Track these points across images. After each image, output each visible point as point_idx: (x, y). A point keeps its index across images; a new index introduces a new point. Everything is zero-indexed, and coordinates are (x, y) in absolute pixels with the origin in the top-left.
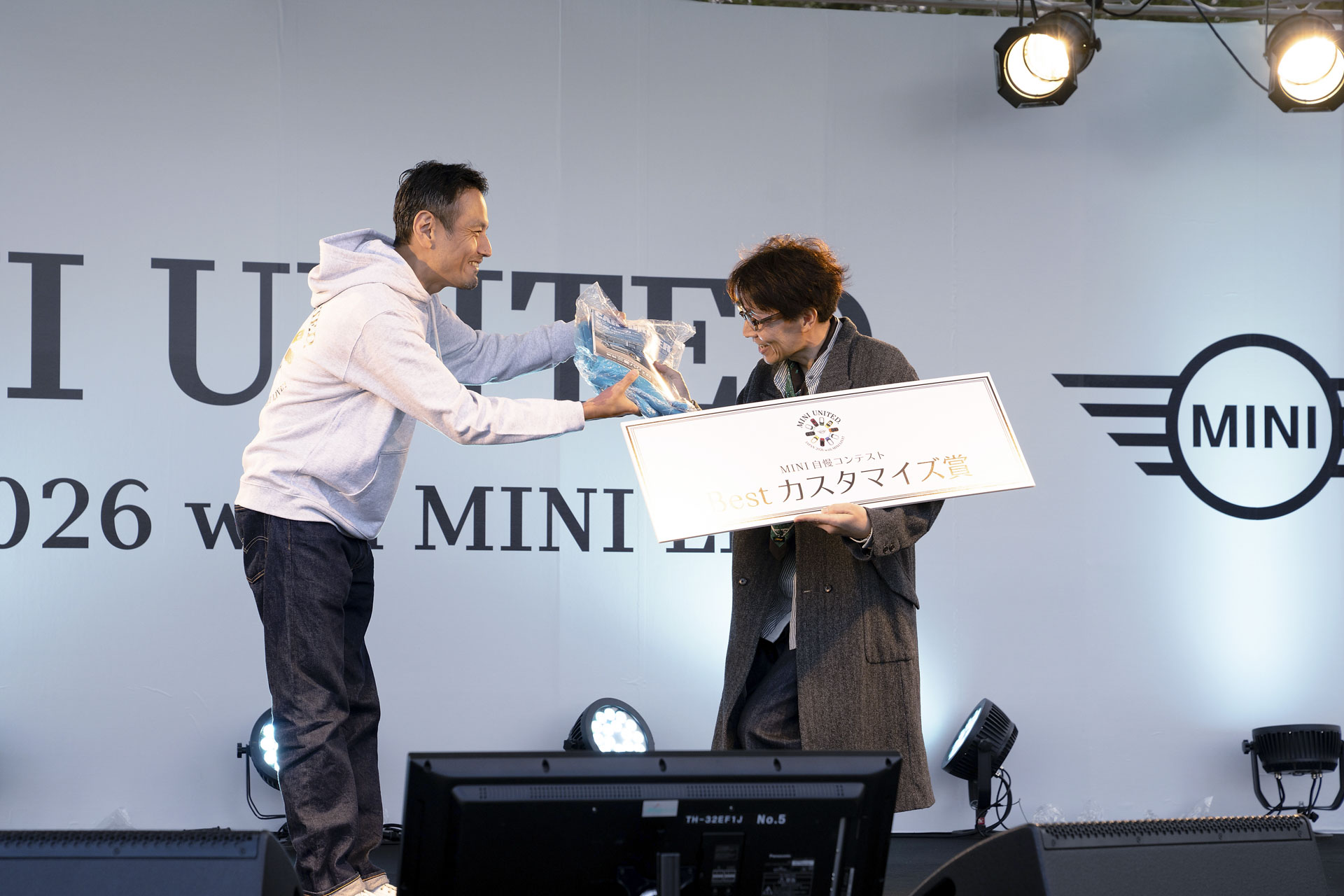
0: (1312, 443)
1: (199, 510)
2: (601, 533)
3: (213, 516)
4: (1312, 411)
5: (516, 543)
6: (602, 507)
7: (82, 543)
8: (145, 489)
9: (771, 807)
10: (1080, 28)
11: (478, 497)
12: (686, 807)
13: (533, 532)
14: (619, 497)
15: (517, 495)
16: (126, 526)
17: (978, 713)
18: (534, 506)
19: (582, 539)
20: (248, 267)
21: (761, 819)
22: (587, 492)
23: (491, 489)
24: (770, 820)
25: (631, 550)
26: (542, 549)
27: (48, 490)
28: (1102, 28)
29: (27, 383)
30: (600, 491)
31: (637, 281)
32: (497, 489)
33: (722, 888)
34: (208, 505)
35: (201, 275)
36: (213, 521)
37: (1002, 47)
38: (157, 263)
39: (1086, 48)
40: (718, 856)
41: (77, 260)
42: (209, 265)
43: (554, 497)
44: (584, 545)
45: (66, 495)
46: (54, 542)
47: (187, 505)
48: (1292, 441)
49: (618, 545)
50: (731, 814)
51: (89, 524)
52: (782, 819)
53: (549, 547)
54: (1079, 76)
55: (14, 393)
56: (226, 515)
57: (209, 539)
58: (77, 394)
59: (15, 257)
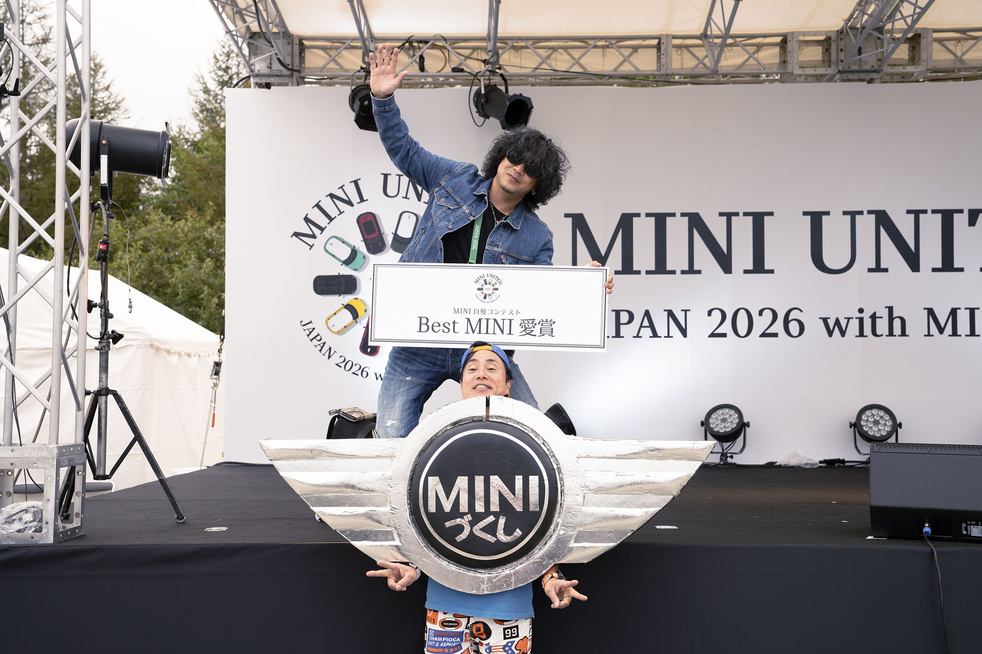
1: (825, 320)
3: (831, 323)
5: (973, 333)
7: (775, 335)
8: (802, 311)
11: (954, 312)
13: (981, 328)
15: (973, 311)
16: (794, 327)
20: (845, 213)
23: (960, 309)
27: (760, 313)
29: (751, 268)
32: (963, 309)
34: (829, 318)
35: (824, 218)
36: (831, 325)
41: (771, 214)
42: (828, 213)
45: (768, 315)
47: (820, 318)
51: (778, 327)
55: (746, 272)
56: (837, 322)
57: (830, 333)
58: (772, 271)
59: (745, 214)
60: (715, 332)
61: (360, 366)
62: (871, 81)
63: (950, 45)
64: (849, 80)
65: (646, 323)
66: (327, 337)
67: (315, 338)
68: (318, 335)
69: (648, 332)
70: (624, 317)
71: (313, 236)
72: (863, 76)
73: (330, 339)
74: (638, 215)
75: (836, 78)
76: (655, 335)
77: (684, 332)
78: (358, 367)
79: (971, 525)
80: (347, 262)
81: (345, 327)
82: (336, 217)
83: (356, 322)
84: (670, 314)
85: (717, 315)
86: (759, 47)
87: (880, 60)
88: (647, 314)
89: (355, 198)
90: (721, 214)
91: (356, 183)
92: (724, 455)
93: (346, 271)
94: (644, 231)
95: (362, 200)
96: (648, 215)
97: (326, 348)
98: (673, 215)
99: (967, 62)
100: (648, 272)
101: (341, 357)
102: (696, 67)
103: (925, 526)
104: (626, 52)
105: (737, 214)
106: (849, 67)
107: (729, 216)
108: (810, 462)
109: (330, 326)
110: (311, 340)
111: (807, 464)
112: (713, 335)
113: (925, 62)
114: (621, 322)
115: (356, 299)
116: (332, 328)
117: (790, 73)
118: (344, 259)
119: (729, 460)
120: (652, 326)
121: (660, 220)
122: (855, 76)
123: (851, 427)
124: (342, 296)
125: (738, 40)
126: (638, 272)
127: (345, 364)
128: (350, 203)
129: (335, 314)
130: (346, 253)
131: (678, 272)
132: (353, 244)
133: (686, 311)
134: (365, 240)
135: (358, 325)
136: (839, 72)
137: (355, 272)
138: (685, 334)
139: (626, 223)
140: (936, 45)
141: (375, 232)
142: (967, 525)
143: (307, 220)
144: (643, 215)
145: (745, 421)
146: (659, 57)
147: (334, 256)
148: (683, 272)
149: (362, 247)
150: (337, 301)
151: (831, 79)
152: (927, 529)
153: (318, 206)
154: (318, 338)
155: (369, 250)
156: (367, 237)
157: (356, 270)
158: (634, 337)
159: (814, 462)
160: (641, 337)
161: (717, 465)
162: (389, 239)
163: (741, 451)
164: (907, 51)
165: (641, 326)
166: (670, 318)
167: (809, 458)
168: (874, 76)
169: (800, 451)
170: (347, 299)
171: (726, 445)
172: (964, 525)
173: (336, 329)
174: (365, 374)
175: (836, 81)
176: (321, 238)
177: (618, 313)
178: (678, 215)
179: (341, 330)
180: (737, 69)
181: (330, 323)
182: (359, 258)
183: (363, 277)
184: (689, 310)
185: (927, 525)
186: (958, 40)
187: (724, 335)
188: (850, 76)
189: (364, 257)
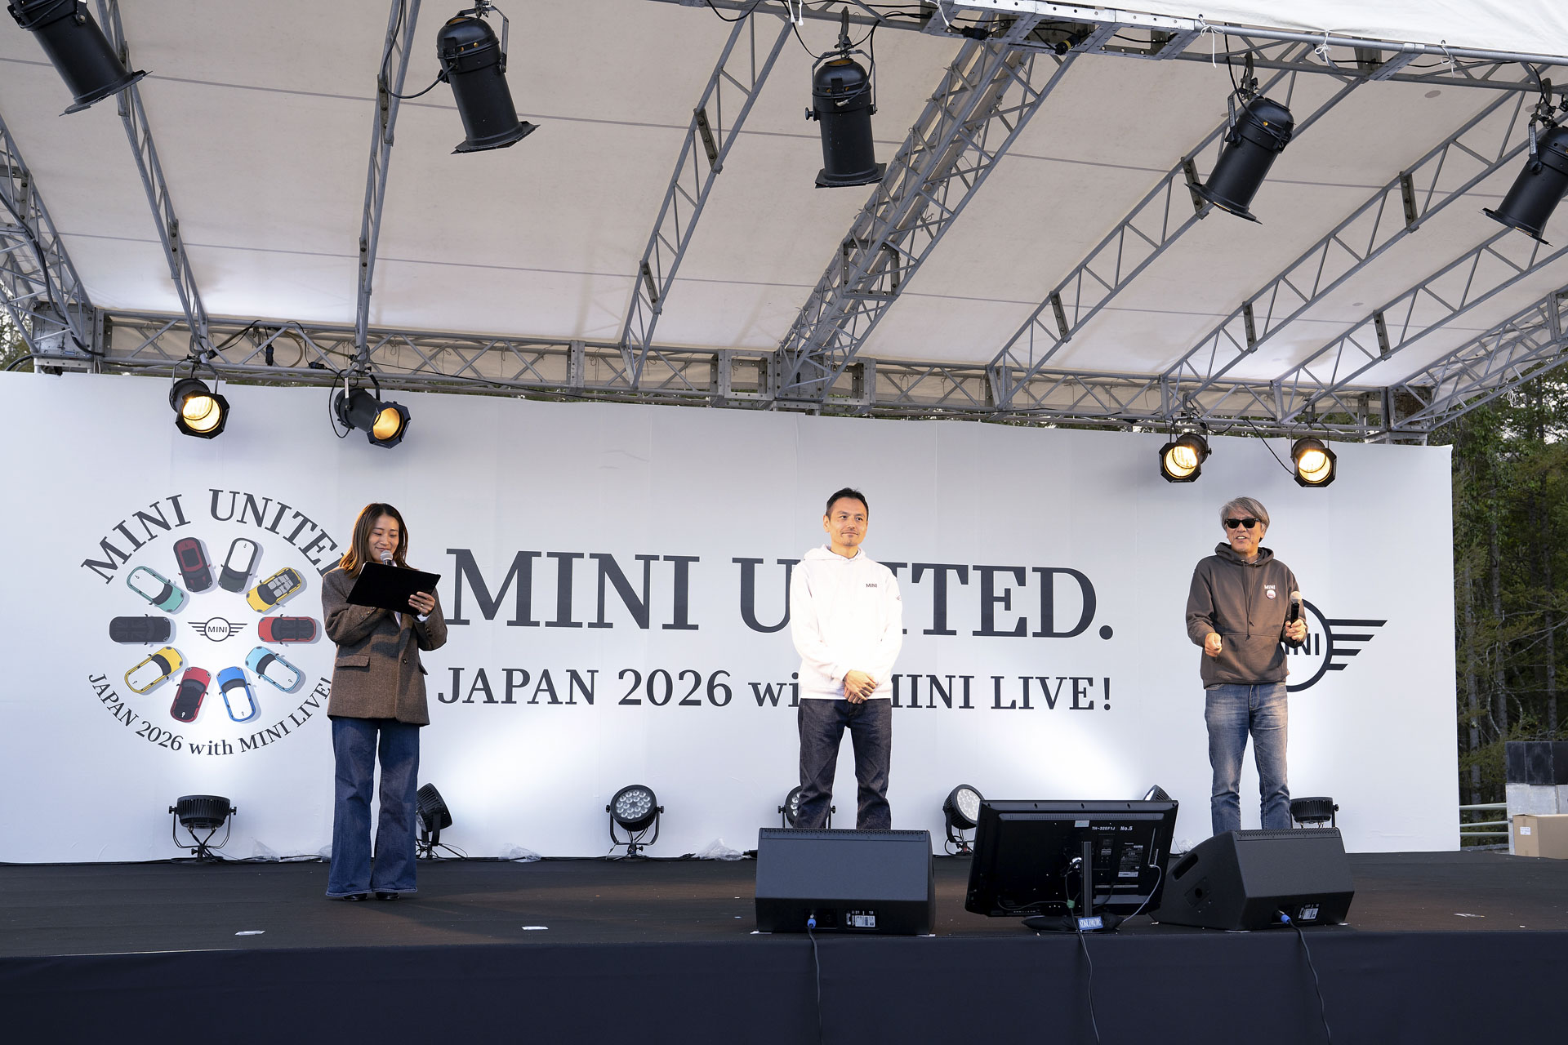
0: (1317, 653)
1: (755, 686)
2: (958, 698)
3: (762, 689)
4: (1317, 636)
5: (914, 704)
6: (958, 685)
7: (698, 703)
8: (729, 675)
9: (1126, 823)
10: (1200, 442)
12: (1092, 823)
13: (923, 698)
14: (967, 679)
15: (915, 678)
16: (720, 694)
17: (1152, 793)
18: (924, 685)
19: (948, 701)
20: (780, 562)
21: (1122, 828)
22: (950, 677)
23: (902, 676)
24: (1126, 829)
25: (973, 707)
26: (927, 707)
27: (681, 676)
28: (1213, 441)
29: (671, 622)
30: (957, 677)
31: (976, 568)
32: (905, 676)
33: (1105, 857)
34: (760, 684)
35: (757, 566)
36: (762, 692)
37: (1163, 452)
38: (735, 560)
39: (1203, 452)
40: (1104, 843)
41: (696, 559)
42: (760, 561)
43: (934, 680)
44: (949, 705)
45: (690, 679)
46: (684, 702)
47: (749, 684)
48: (1308, 652)
49: (967, 705)
50: (1110, 826)
51: (701, 694)
52: (1131, 828)
53: (931, 706)
54: (1202, 465)
55: (665, 627)
56: (769, 689)
57: (761, 702)
58: (695, 627)
59: (667, 558)
60: (627, 698)
61: (171, 735)
62: (811, 412)
63: (896, 378)
64: (788, 410)
65: (544, 686)
66: (125, 695)
67: (109, 697)
68: (114, 694)
69: (546, 696)
70: (518, 678)
71: (113, 566)
72: (802, 405)
73: (129, 699)
74: (538, 554)
75: (772, 406)
76: (555, 700)
77: (590, 698)
78: (167, 735)
79: (855, 914)
80: (158, 601)
81: (152, 684)
82: (145, 542)
83: (168, 678)
84: (574, 675)
85: (630, 678)
86: (688, 363)
87: (820, 389)
88: (546, 674)
89: (172, 519)
90: (638, 557)
91: (175, 500)
92: (632, 847)
93: (156, 612)
94: (544, 575)
95: (182, 522)
96: (550, 555)
97: (124, 711)
98: (581, 556)
99: (913, 399)
100: (548, 624)
101: (143, 723)
102: (614, 380)
103: (810, 918)
104: (530, 358)
105: (656, 558)
106: (787, 395)
107: (647, 559)
108: (733, 853)
109: (131, 682)
110: (104, 701)
111: (728, 856)
112: (624, 702)
113: (868, 395)
114: (514, 684)
115: (169, 648)
116: (133, 686)
117: (719, 396)
118: (154, 596)
119: (639, 852)
120: (551, 689)
121: (565, 562)
122: (793, 405)
123: (779, 812)
124: (149, 645)
125: (662, 353)
126: (537, 624)
127: (150, 732)
128: (166, 526)
129: (139, 667)
130: (157, 589)
131: (585, 625)
132: (167, 578)
133: (593, 672)
134: (184, 573)
135: (170, 681)
136: (776, 399)
137: (168, 613)
138: (591, 701)
139: (523, 563)
140: (880, 377)
141: (199, 562)
142: (852, 914)
143: (105, 545)
144: (544, 554)
145: (659, 805)
146: (569, 366)
147: (140, 592)
148: (591, 625)
149: (180, 583)
150: (142, 651)
151: (767, 406)
152: (812, 921)
153: (121, 527)
154: (114, 698)
155: (188, 586)
156: (187, 569)
157: (169, 611)
158: (529, 703)
159: (737, 854)
160: (537, 703)
161: (624, 858)
162: (217, 573)
163: (653, 841)
164: (850, 381)
165: (538, 690)
166: (574, 680)
167: (731, 849)
168: (815, 406)
169: (721, 840)
170: (156, 648)
171: (635, 834)
172: (848, 915)
173: (138, 687)
174: (176, 745)
175: (772, 410)
176: (124, 570)
177: (509, 673)
178: (587, 556)
179: (146, 688)
180: (661, 387)
181: (131, 679)
182: (175, 594)
183: (181, 621)
184: (597, 671)
185: (812, 916)
186: (904, 374)
187: (638, 702)
188: (788, 405)
189: (182, 595)
